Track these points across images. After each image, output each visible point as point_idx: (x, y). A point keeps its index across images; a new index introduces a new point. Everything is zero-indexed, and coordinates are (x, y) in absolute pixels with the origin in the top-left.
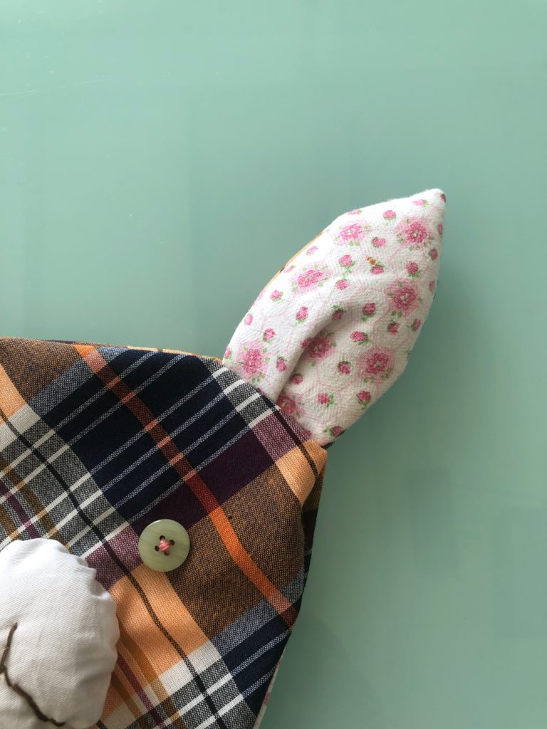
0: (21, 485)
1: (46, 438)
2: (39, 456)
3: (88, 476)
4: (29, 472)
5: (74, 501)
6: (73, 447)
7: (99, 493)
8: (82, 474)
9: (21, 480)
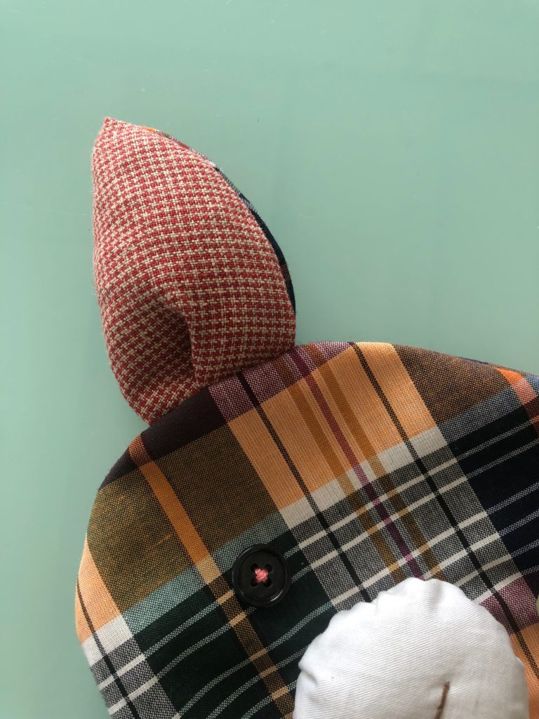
0: (403, 512)
1: (445, 465)
2: (432, 484)
3: (484, 514)
4: (415, 500)
5: (463, 539)
6: (471, 481)
7: (496, 536)
8: (478, 511)
9: (405, 507)
